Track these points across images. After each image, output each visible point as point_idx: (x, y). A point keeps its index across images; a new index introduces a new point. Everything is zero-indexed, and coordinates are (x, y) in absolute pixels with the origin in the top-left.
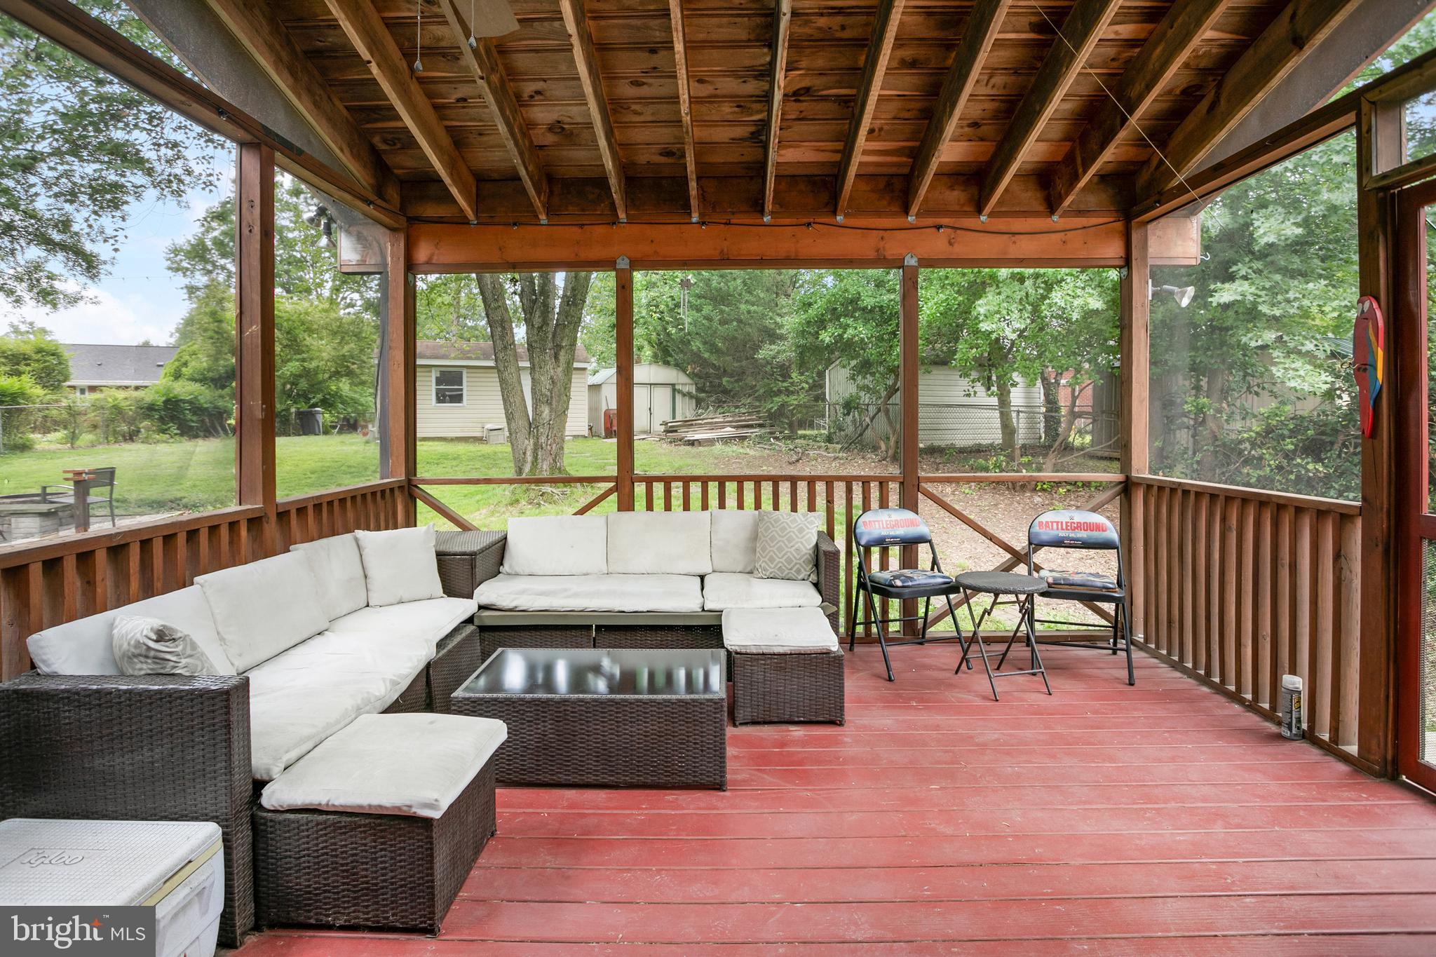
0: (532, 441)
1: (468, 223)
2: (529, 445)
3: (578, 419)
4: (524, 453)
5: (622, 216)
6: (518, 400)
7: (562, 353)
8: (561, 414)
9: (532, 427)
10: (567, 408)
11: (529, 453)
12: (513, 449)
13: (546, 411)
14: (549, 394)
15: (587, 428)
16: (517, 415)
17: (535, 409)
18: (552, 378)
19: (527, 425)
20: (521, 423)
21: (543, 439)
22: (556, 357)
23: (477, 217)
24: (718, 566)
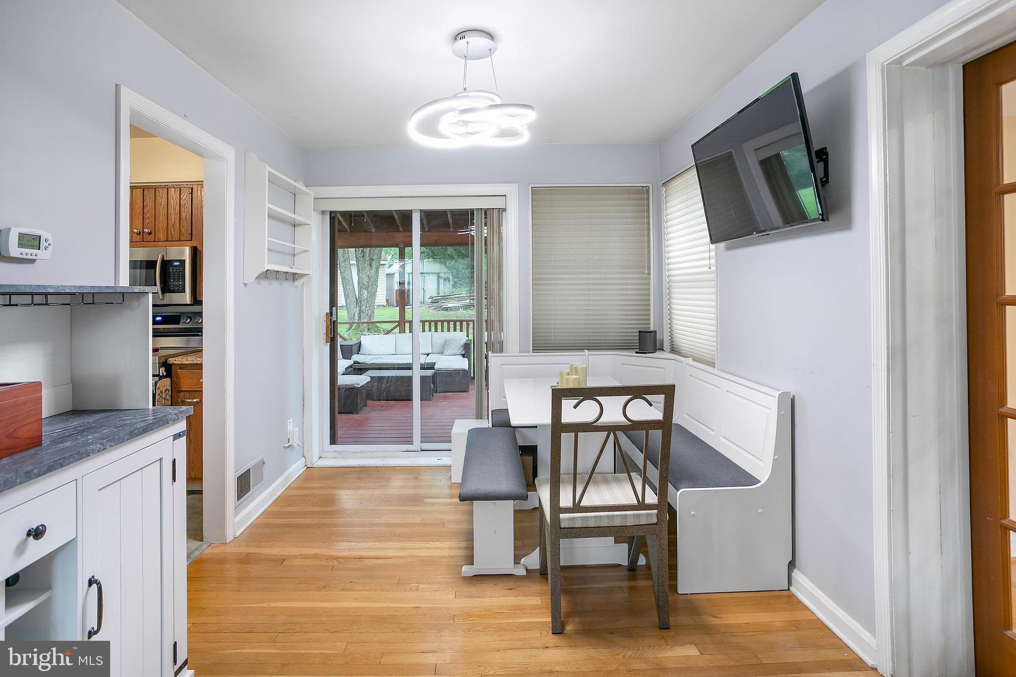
0: (358, 308)
1: (347, 232)
2: (356, 310)
3: (381, 297)
4: (354, 315)
5: (401, 229)
6: (351, 287)
7: (374, 263)
8: (373, 294)
9: (358, 301)
10: (376, 292)
11: (356, 315)
12: (348, 313)
13: (365, 292)
14: (367, 284)
15: (385, 300)
16: (350, 295)
17: (359, 292)
18: (368, 276)
19: (355, 300)
20: (353, 299)
21: (363, 308)
22: (371, 265)
23: (350, 230)
24: (434, 351)
